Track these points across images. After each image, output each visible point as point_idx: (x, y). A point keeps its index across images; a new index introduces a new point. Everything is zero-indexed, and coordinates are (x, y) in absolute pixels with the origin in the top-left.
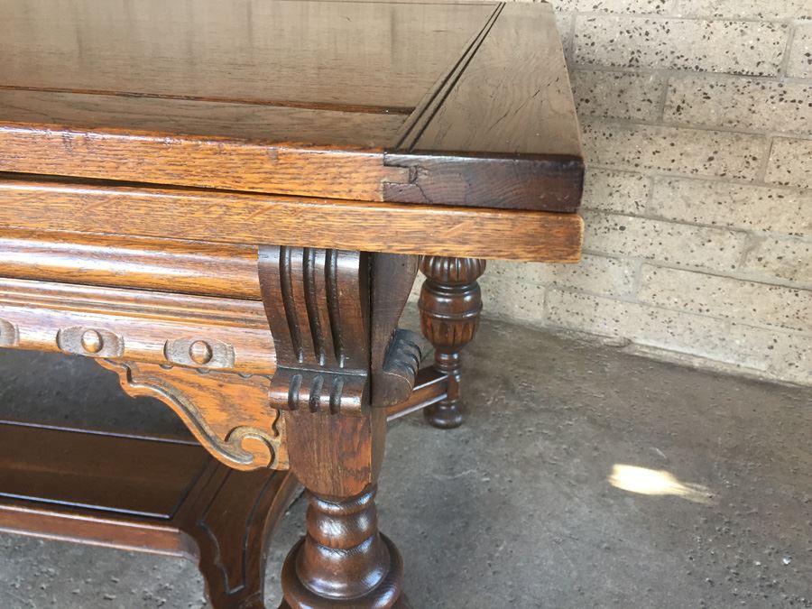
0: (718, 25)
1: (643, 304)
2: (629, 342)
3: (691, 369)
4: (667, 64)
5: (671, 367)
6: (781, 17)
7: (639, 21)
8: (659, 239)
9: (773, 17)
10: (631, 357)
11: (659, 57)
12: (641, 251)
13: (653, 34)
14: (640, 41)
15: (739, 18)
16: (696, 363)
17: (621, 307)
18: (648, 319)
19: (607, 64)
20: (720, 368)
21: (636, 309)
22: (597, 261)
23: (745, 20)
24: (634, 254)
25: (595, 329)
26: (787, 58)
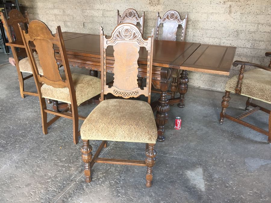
0: (211, 38)
1: (202, 80)
2: (200, 87)
3: (209, 90)
5: (206, 90)
6: (219, 37)
7: (200, 38)
10: (200, 89)
13: (202, 39)
14: (200, 40)
15: (214, 37)
17: (198, 81)
18: (202, 83)
20: (214, 90)
21: (201, 81)
22: (194, 74)
25: (194, 85)
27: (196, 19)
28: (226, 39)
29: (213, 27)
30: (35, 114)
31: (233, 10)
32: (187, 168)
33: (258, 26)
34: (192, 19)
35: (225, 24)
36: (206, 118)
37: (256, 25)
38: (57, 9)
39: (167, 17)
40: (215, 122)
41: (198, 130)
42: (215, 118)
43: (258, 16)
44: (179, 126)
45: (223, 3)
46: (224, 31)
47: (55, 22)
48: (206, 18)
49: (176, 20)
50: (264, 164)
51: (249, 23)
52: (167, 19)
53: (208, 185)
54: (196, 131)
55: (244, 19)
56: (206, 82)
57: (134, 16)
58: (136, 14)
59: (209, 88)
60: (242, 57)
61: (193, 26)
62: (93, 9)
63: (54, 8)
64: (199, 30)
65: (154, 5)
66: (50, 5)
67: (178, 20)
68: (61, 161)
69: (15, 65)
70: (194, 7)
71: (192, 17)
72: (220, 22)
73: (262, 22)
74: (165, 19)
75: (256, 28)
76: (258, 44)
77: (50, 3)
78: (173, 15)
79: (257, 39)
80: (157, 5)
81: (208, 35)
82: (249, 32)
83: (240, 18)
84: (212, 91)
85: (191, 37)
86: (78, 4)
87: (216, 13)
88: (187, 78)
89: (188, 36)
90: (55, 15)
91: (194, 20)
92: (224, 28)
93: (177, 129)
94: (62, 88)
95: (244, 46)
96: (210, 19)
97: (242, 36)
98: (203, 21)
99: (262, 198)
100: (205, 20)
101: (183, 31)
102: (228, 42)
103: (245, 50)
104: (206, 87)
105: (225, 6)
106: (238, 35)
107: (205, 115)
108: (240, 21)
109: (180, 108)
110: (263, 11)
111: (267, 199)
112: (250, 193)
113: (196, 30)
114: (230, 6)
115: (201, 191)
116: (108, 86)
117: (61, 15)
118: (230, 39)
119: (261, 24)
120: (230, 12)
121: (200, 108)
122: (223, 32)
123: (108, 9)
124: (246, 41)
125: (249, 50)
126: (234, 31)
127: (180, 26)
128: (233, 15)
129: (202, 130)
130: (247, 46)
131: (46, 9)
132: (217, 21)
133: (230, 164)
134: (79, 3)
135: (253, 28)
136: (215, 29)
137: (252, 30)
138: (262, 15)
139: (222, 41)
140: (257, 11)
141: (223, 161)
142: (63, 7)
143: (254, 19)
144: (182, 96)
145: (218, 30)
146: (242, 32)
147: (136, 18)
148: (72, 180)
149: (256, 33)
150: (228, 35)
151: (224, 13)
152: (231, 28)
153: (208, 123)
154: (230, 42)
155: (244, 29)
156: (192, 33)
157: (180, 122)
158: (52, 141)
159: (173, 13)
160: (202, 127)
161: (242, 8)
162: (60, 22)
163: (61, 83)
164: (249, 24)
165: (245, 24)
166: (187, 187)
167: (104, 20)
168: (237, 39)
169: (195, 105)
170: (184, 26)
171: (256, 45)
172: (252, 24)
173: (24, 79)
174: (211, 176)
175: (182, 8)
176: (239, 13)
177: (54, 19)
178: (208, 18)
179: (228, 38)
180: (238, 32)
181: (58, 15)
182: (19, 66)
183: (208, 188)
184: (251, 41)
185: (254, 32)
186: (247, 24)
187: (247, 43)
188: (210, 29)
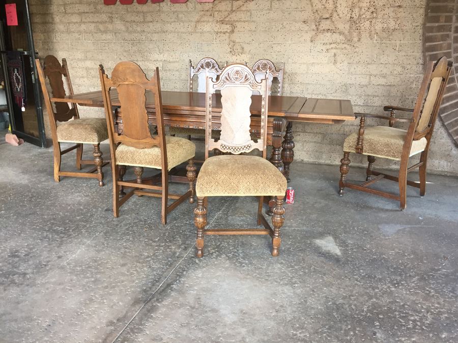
1: (305, 151)
2: (302, 160)
3: (316, 164)
5: (311, 164)
8: (307, 137)
9: (323, 94)
10: (303, 163)
16: (317, 163)
17: (300, 153)
18: (306, 155)
20: (322, 163)
21: (303, 152)
23: (318, 94)
27: (293, 71)
28: (333, 96)
29: (315, 81)
30: (87, 198)
31: (339, 59)
32: (314, 238)
33: (370, 78)
34: (288, 71)
35: (330, 76)
36: (321, 192)
37: (368, 77)
38: (90, 60)
39: (258, 68)
40: (333, 195)
41: (316, 203)
42: (332, 191)
43: (369, 66)
44: (291, 198)
45: (325, 50)
46: (329, 85)
47: (85, 79)
48: (306, 69)
50: (400, 228)
51: (360, 74)
52: (258, 71)
53: (344, 250)
54: (313, 205)
55: (352, 70)
56: (311, 153)
57: (213, 67)
58: (216, 65)
59: (315, 161)
62: (148, 60)
63: (86, 59)
64: (297, 85)
65: (237, 54)
66: (79, 55)
67: (273, 71)
68: (154, 242)
69: (17, 145)
70: (290, 56)
71: (288, 68)
72: (323, 74)
73: (375, 73)
74: (255, 70)
75: (367, 80)
76: (372, 101)
77: (79, 52)
78: (266, 65)
79: (370, 94)
80: (240, 54)
81: (310, 91)
82: (361, 86)
83: (347, 69)
84: (320, 164)
86: (125, 54)
87: (318, 64)
88: (293, 142)
90: (87, 69)
91: (290, 73)
92: (329, 82)
93: (289, 203)
94: (148, 148)
95: (356, 104)
96: (311, 70)
97: (352, 91)
98: (302, 74)
99: (406, 256)
100: (304, 72)
101: (279, 85)
104: (311, 160)
105: (329, 54)
106: (346, 90)
107: (319, 189)
108: (347, 72)
110: (375, 60)
111: (412, 257)
112: (392, 253)
113: (293, 85)
114: (335, 55)
115: (337, 255)
116: (213, 140)
117: (96, 69)
118: (337, 95)
119: (373, 75)
120: (335, 62)
121: (309, 182)
122: (328, 87)
123: (171, 60)
124: (357, 96)
125: (361, 108)
126: (342, 85)
127: (275, 80)
128: (338, 65)
129: (320, 203)
131: (72, 60)
132: (320, 73)
133: (363, 231)
134: (125, 51)
135: (364, 81)
136: (318, 83)
137: (363, 83)
138: (374, 65)
140: (368, 60)
141: (354, 229)
142: (100, 57)
143: (364, 70)
145: (321, 84)
146: (351, 86)
147: (216, 69)
148: (178, 257)
149: (368, 87)
150: (334, 91)
151: (328, 64)
152: (338, 82)
153: (327, 196)
155: (354, 82)
156: (289, 88)
157: (292, 192)
158: (130, 224)
159: (266, 62)
160: (319, 200)
161: (350, 56)
162: (94, 79)
163: (149, 140)
164: (360, 76)
165: (354, 76)
166: (320, 253)
167: (164, 74)
169: (303, 179)
170: (280, 79)
171: (369, 102)
172: (363, 76)
173: (62, 153)
174: (344, 242)
175: (274, 58)
176: (346, 63)
177: (85, 75)
178: (308, 69)
179: (335, 95)
180: (346, 87)
181: (92, 69)
182: (57, 134)
183: (345, 252)
184: (363, 97)
185: (366, 86)
186: (357, 76)
187: (358, 100)
188: (311, 84)
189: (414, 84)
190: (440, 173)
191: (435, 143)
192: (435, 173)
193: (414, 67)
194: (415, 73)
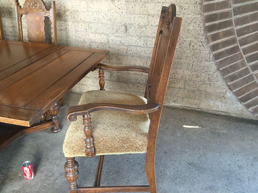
0: (97, 34)
4: (90, 41)
6: (106, 33)
7: (84, 33)
8: (96, 74)
9: (105, 33)
11: (88, 40)
12: (94, 76)
13: (86, 36)
19: (80, 41)
23: (101, 34)
24: (93, 77)
26: (108, 41)
27: (75, 9)
28: (115, 36)
29: (97, 20)
33: (148, 18)
35: (110, 15)
37: (146, 17)
43: (147, 5)
46: (110, 25)
48: (86, 7)
49: (40, 10)
51: (138, 14)
52: (29, 9)
55: (130, 9)
60: (136, 57)
61: (73, 18)
64: (81, 24)
67: (43, 10)
72: (103, 12)
73: (152, 12)
75: (146, 21)
76: (151, 42)
79: (149, 35)
81: (93, 30)
82: (140, 27)
83: (125, 8)
85: (74, 33)
89: (70, 32)
91: (72, 10)
92: (109, 21)
95: (136, 44)
96: (91, 8)
97: (131, 30)
98: (83, 12)
100: (85, 10)
101: (52, 26)
102: (117, 39)
103: (138, 48)
106: (127, 30)
108: (126, 11)
109: (54, 134)
113: (77, 23)
118: (119, 35)
119: (151, 15)
124: (137, 37)
125: (142, 49)
126: (122, 25)
128: (116, 3)
130: (139, 44)
132: (100, 11)
135: (142, 21)
136: (100, 22)
137: (142, 24)
139: (110, 38)
143: (142, 9)
144: (54, 117)
145: (103, 23)
146: (131, 26)
149: (147, 27)
150: (115, 30)
151: (106, 1)
152: (118, 21)
154: (120, 39)
155: (133, 22)
164: (138, 16)
165: (133, 16)
168: (127, 36)
171: (149, 43)
172: (141, 16)
176: (123, 1)
178: (88, 7)
179: (117, 34)
180: (126, 27)
184: (142, 38)
185: (145, 26)
186: (135, 15)
187: (138, 41)
188: (93, 23)
189: (192, 26)
190: (215, 112)
191: (211, 85)
192: (210, 112)
193: (192, 7)
194: (193, 14)
